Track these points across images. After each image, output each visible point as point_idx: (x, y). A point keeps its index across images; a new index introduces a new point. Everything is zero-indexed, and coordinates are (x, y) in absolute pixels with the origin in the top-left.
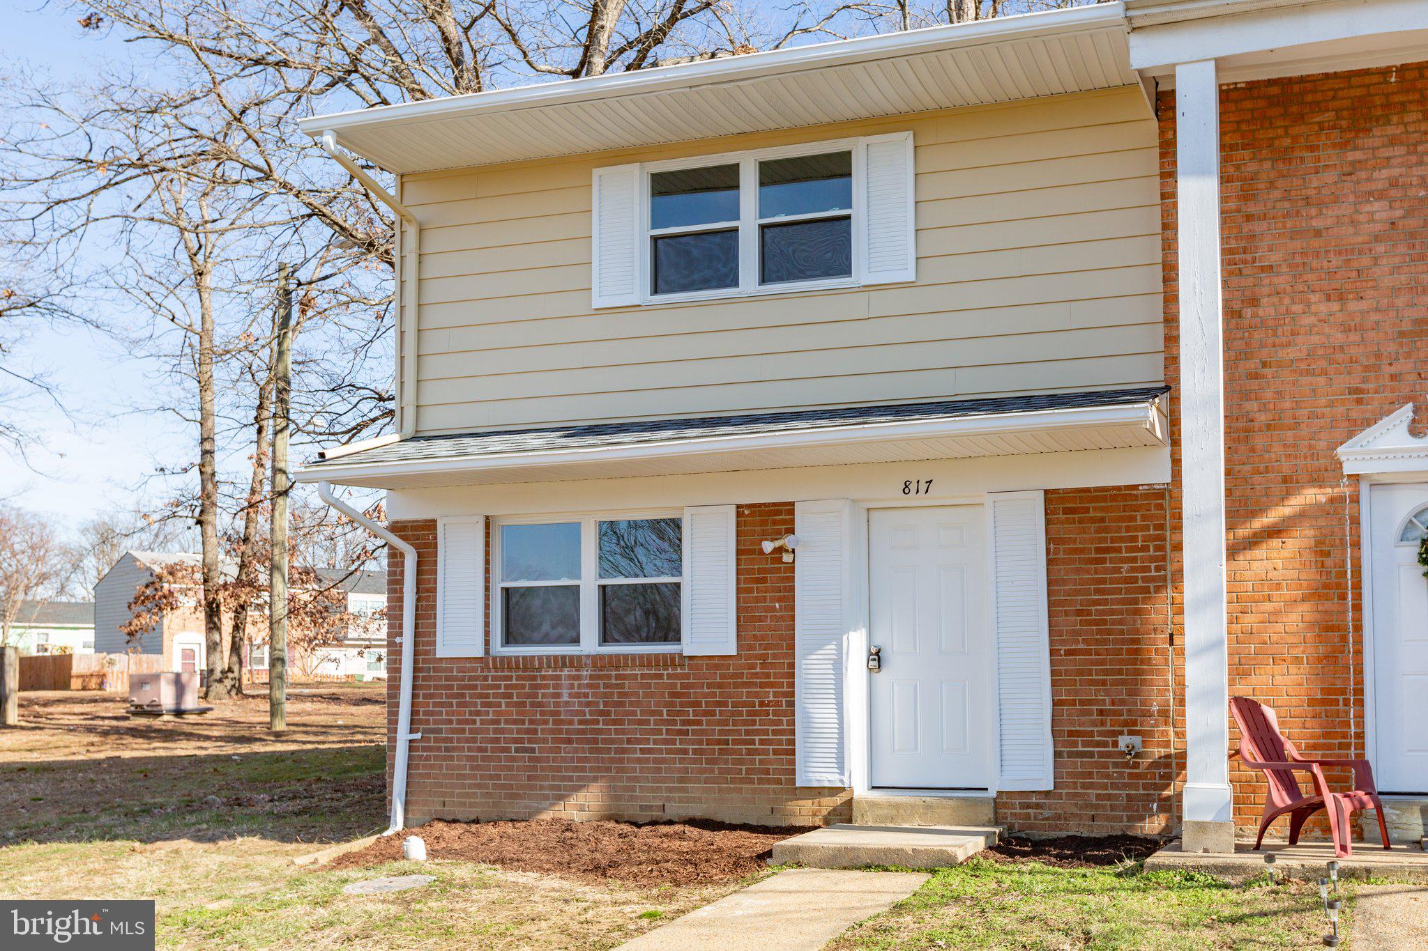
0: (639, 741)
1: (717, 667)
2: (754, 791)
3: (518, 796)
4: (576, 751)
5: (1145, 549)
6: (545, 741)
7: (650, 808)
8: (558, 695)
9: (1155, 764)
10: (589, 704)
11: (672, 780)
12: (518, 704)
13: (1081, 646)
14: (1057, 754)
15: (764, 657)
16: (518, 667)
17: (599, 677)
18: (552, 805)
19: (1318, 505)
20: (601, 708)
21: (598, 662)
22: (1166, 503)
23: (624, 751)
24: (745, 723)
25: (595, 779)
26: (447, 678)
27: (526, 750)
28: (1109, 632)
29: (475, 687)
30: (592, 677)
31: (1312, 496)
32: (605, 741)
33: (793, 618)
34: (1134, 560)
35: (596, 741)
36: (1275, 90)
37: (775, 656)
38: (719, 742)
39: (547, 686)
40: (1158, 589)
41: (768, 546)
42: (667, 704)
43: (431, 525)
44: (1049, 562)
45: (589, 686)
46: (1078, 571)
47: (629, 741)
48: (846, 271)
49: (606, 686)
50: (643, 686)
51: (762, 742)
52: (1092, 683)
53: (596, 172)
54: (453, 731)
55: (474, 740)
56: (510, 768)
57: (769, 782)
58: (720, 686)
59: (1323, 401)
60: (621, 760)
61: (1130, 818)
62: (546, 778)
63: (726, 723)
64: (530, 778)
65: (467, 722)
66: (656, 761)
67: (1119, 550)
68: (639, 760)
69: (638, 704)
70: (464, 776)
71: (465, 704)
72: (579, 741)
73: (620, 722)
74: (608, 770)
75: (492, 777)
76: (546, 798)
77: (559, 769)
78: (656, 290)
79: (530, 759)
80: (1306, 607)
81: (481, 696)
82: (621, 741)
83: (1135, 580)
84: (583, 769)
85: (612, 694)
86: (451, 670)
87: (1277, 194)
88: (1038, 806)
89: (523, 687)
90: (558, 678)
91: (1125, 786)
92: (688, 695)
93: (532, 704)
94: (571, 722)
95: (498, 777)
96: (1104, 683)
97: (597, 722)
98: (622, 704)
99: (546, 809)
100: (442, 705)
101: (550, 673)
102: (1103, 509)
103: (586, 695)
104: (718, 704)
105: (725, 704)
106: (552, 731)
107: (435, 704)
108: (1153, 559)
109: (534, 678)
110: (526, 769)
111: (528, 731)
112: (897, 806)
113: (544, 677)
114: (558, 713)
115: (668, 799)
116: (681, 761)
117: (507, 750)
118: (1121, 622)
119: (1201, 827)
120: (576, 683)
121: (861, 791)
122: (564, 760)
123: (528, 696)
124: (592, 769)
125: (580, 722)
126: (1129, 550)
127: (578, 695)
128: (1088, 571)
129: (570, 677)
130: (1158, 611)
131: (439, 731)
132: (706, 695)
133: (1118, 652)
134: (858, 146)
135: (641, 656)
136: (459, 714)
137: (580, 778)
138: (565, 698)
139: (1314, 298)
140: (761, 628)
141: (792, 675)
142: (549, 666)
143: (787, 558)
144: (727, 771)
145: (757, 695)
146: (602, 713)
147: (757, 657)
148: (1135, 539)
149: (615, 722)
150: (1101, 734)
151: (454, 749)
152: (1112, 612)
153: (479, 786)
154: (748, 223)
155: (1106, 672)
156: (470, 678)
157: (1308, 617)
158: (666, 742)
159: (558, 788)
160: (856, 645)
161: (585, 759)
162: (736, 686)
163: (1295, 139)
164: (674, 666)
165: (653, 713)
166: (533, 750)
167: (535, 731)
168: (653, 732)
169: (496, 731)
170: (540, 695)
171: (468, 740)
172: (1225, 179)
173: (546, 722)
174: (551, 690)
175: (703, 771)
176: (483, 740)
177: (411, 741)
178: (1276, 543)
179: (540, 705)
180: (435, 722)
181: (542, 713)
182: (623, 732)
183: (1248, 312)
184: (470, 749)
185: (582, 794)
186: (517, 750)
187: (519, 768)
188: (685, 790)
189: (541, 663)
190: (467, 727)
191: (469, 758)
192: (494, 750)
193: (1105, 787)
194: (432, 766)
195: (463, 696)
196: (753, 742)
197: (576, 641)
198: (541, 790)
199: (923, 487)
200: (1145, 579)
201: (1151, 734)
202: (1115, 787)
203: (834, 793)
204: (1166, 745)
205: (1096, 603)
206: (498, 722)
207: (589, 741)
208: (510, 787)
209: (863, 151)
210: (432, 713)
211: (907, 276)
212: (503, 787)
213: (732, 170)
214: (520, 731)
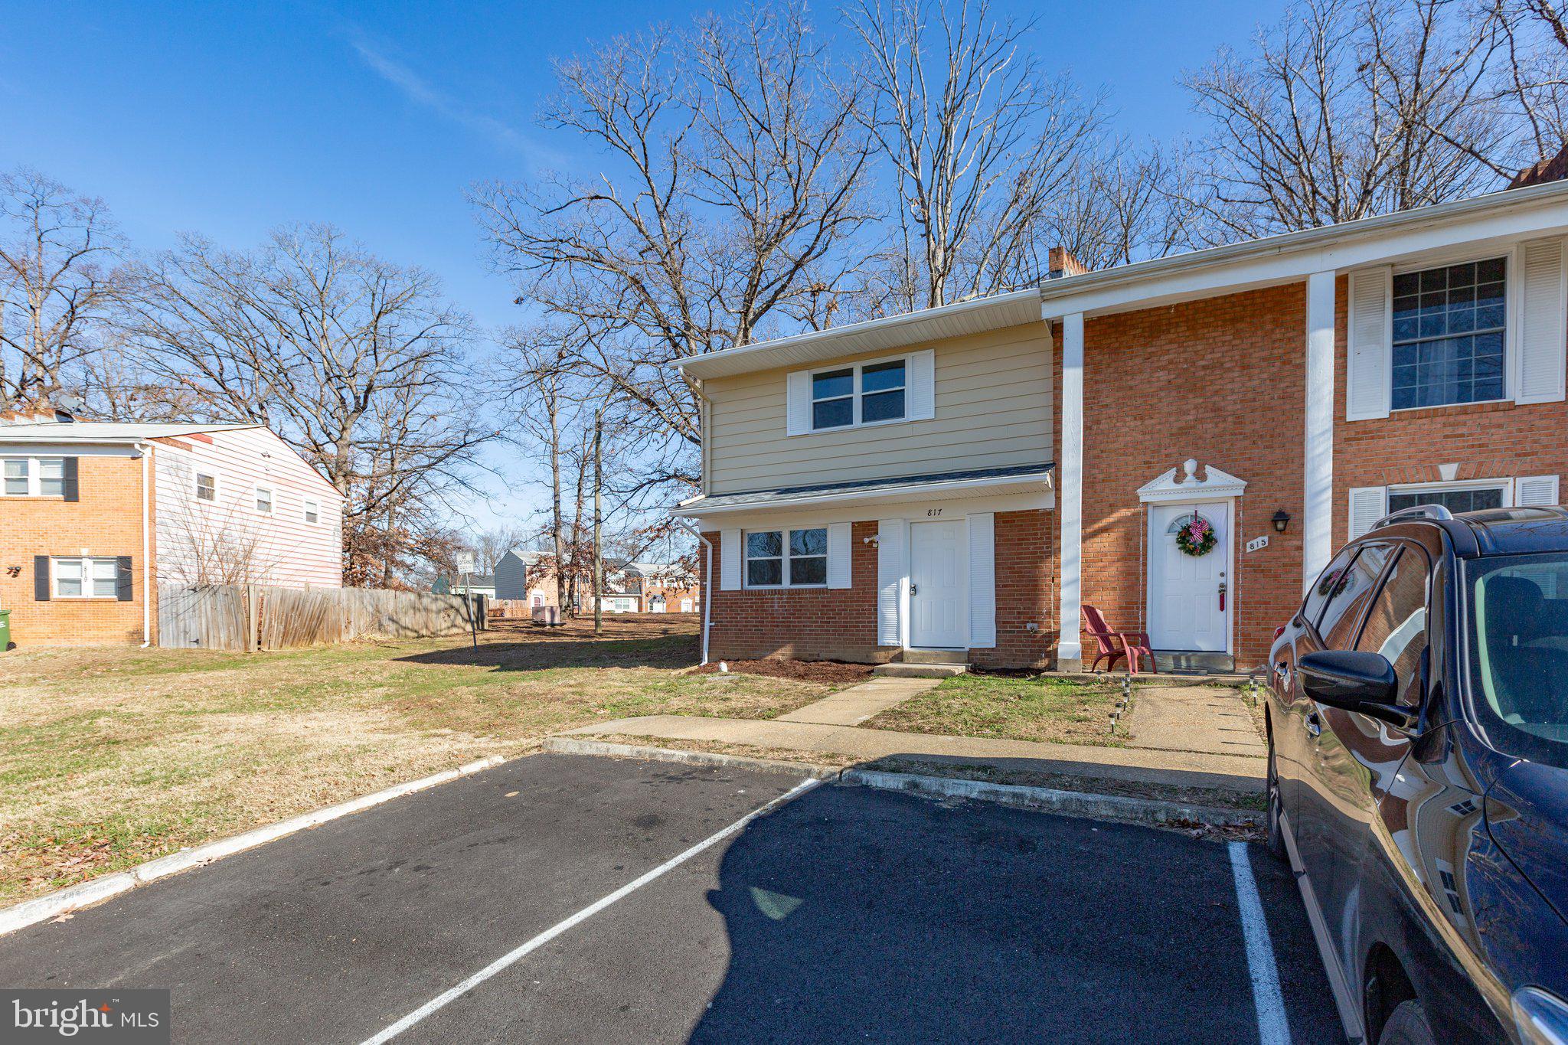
0: (808, 626)
1: (843, 593)
2: (859, 648)
3: (757, 651)
4: (780, 630)
5: (1041, 538)
6: (767, 626)
7: (812, 655)
8: (773, 606)
9: (1044, 636)
10: (786, 610)
11: (822, 643)
12: (755, 611)
13: (1010, 583)
14: (997, 632)
15: (864, 589)
16: (754, 595)
17: (791, 599)
18: (769, 654)
19: (1127, 517)
20: (792, 611)
21: (790, 591)
22: (1052, 517)
23: (802, 630)
24: (856, 619)
25: (789, 642)
26: (725, 599)
27: (759, 630)
28: (1023, 576)
29: (737, 603)
30: (787, 599)
31: (1124, 512)
32: (793, 626)
33: (877, 571)
34: (1036, 544)
35: (789, 626)
36: (1112, 320)
37: (869, 588)
38: (844, 626)
39: (768, 603)
40: (1047, 557)
41: (867, 540)
42: (821, 610)
43: (718, 534)
44: (996, 545)
45: (786, 603)
46: (1008, 549)
47: (804, 626)
48: (903, 416)
49: (794, 603)
50: (810, 603)
51: (863, 626)
52: (1015, 599)
53: (789, 375)
54: (728, 622)
55: (737, 626)
56: (753, 638)
57: (865, 643)
58: (844, 602)
59: (1131, 468)
60: (800, 634)
61: (1032, 661)
62: (768, 642)
63: (847, 619)
64: (761, 642)
65: (734, 618)
66: (816, 635)
67: (1029, 539)
68: (808, 634)
69: (808, 610)
70: (733, 641)
71: (733, 610)
72: (782, 626)
73: (800, 618)
74: (794, 638)
76: (765, 652)
77: (773, 638)
78: (815, 427)
79: (761, 634)
80: (1119, 564)
81: (740, 606)
82: (800, 626)
83: (1036, 553)
84: (783, 638)
85: (797, 605)
86: (726, 596)
87: (1111, 370)
88: (989, 654)
89: (758, 603)
90: (773, 600)
91: (1029, 646)
92: (830, 607)
93: (762, 610)
94: (779, 618)
95: (747, 641)
96: (1020, 599)
97: (790, 618)
98: (801, 610)
100: (723, 610)
101: (769, 598)
102: (1020, 520)
103: (785, 606)
104: (844, 610)
105: (847, 610)
106: (770, 621)
107: (720, 610)
108: (1045, 543)
109: (762, 600)
110: (760, 638)
111: (760, 621)
112: (923, 654)
113: (766, 600)
114: (773, 614)
115: (819, 652)
116: (827, 635)
117: (751, 630)
118: (1029, 572)
119: (1067, 661)
120: (781, 601)
121: (906, 648)
122: (776, 634)
123: (760, 606)
124: (787, 638)
125: (783, 618)
126: (1033, 539)
127: (782, 606)
128: (1013, 549)
129: (778, 599)
130: (1047, 566)
131: (722, 622)
132: (838, 607)
133: (1027, 585)
134: (908, 358)
136: (731, 614)
137: (782, 641)
138: (776, 607)
139: (1127, 419)
140: (863, 576)
141: (876, 597)
142: (768, 595)
143: (875, 545)
144: (847, 639)
145: (861, 606)
146: (792, 614)
147: (861, 589)
148: (1036, 534)
149: (798, 618)
150: (1018, 622)
151: (728, 629)
152: (1025, 567)
153: (739, 645)
154: (857, 394)
155: (1021, 595)
156: (735, 600)
157: (1120, 569)
158: (820, 626)
159: (773, 646)
160: (905, 583)
161: (784, 634)
162: (851, 602)
163: (1121, 343)
164: (824, 593)
165: (815, 613)
166: (762, 630)
167: (763, 621)
168: (814, 622)
169: (746, 622)
170: (765, 606)
171: (734, 626)
172: (1086, 364)
173: (768, 618)
174: (770, 604)
175: (836, 639)
176: (741, 626)
177: (711, 626)
178: (1105, 535)
179: (765, 610)
180: (721, 618)
181: (766, 614)
182: (801, 622)
183: (1095, 427)
184: (735, 630)
185: (780, 650)
186: (755, 630)
187: (756, 638)
188: (826, 648)
189: (765, 593)
190: (734, 620)
191: (735, 634)
192: (746, 630)
193: (1020, 646)
194: (718, 637)
195: (732, 606)
196: (858, 626)
197: (780, 582)
198: (764, 649)
199: (937, 512)
200: (1041, 553)
201: (1042, 622)
202: (1024, 646)
203: (895, 648)
204: (1050, 627)
205: (1017, 563)
206: (747, 618)
207: (786, 626)
208: (753, 646)
209: (910, 360)
210: (719, 614)
211: (931, 416)
212: (749, 645)
213: (849, 371)
214: (756, 622)
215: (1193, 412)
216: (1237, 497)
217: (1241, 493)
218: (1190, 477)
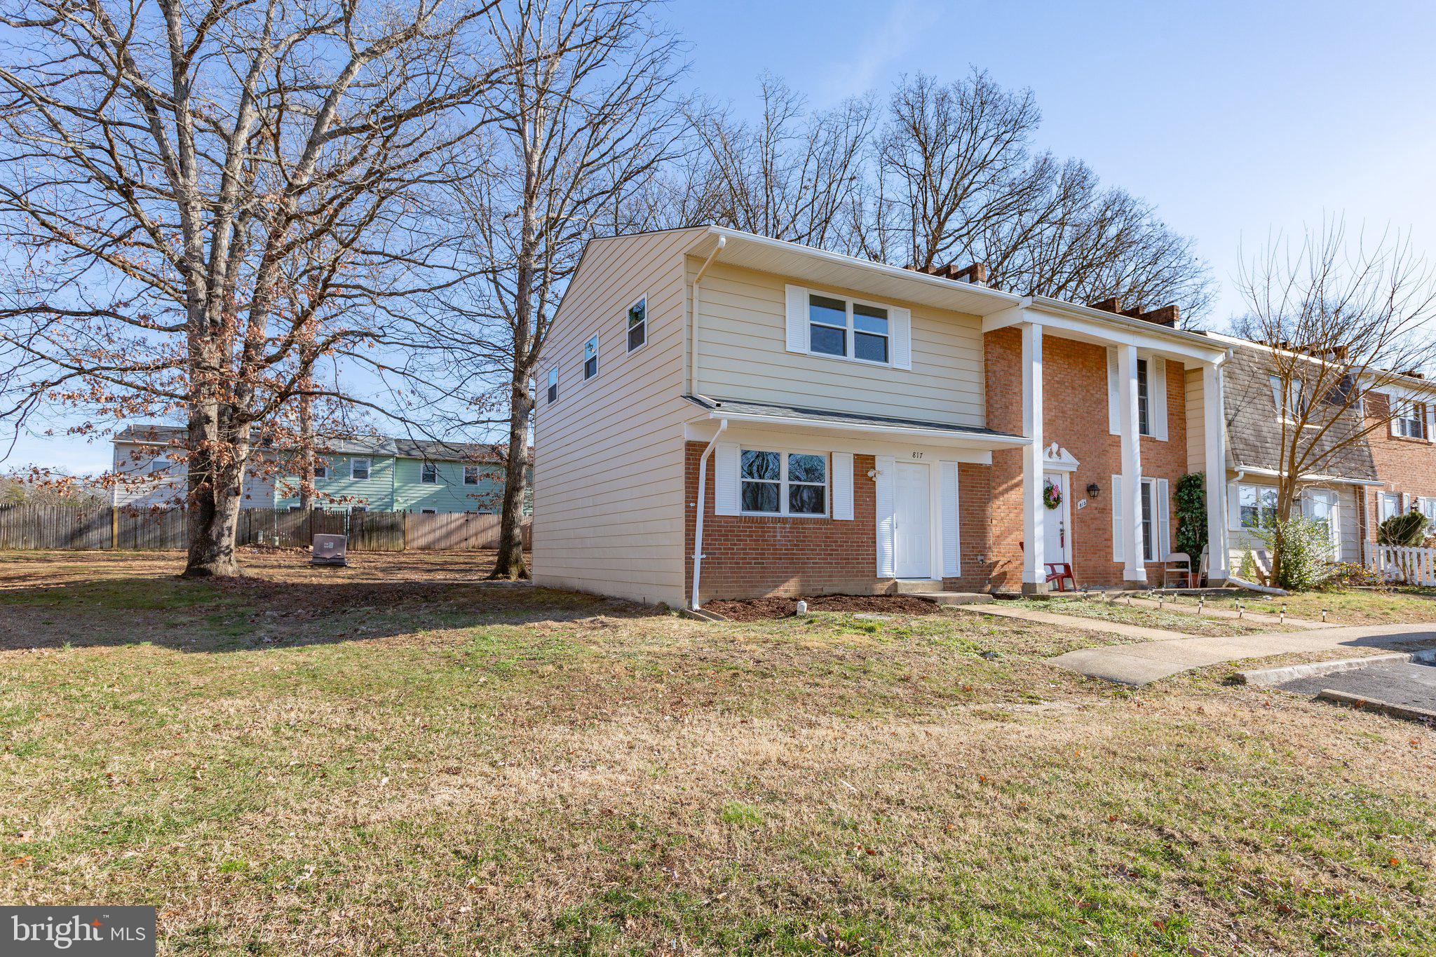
0: (812, 559)
1: (845, 525)
2: (859, 580)
3: (756, 586)
4: (784, 563)
6: (769, 558)
7: (817, 589)
8: (775, 536)
9: (988, 566)
10: (789, 541)
11: (825, 576)
12: (755, 540)
13: (967, 522)
14: (961, 563)
15: (863, 522)
16: (757, 522)
17: (794, 528)
18: (772, 590)
20: (795, 543)
21: (795, 520)
22: (990, 471)
23: (806, 563)
24: (856, 550)
25: (792, 577)
26: (718, 526)
27: (759, 563)
28: (974, 517)
29: (734, 531)
30: (790, 528)
32: (796, 559)
33: (875, 505)
34: (981, 491)
35: (792, 559)
37: (867, 521)
38: (845, 559)
39: (770, 532)
40: (988, 503)
41: (869, 474)
42: (824, 542)
44: (960, 490)
45: (790, 532)
46: (965, 494)
47: (808, 558)
48: (885, 360)
49: (797, 532)
50: (813, 533)
51: (862, 559)
52: (970, 536)
53: (787, 286)
54: (722, 554)
55: (733, 558)
56: (752, 573)
57: (865, 576)
58: (845, 534)
60: (804, 568)
61: (981, 586)
62: (769, 577)
63: (848, 550)
64: (761, 577)
65: (730, 549)
66: (819, 567)
67: (976, 488)
68: (812, 567)
69: (811, 541)
70: (728, 577)
71: (728, 540)
72: (784, 559)
73: (804, 550)
74: (798, 572)
75: (742, 577)
76: (769, 587)
77: (776, 572)
79: (762, 568)
81: (737, 536)
82: (804, 559)
83: (982, 499)
84: (787, 572)
85: (800, 536)
86: (721, 522)
87: (1015, 368)
88: (954, 582)
89: (758, 531)
90: (775, 528)
91: (980, 574)
92: (832, 537)
93: (763, 541)
94: (781, 550)
95: (745, 577)
96: (973, 536)
97: (793, 549)
98: (804, 541)
99: (769, 592)
100: (716, 540)
101: (771, 525)
102: (973, 471)
103: (788, 537)
104: (845, 542)
105: (847, 542)
106: (772, 554)
107: (712, 540)
108: (986, 492)
109: (763, 527)
110: (760, 572)
111: (760, 554)
112: (913, 584)
113: (768, 527)
114: (775, 545)
115: (825, 585)
116: (830, 567)
117: (750, 563)
118: (978, 514)
119: (1040, 585)
120: (783, 530)
122: (778, 568)
123: (761, 536)
124: (791, 572)
125: (786, 550)
126: (980, 487)
127: (784, 537)
128: (968, 494)
129: (781, 528)
130: (988, 511)
131: (715, 554)
132: (840, 538)
133: (977, 525)
135: (815, 519)
136: (725, 545)
137: (785, 577)
138: (779, 538)
140: (862, 509)
141: (875, 530)
142: (772, 522)
143: (874, 480)
144: (849, 572)
145: (860, 538)
146: (796, 545)
147: (860, 521)
148: (981, 484)
149: (801, 550)
150: (973, 555)
151: (722, 563)
152: (976, 510)
153: (736, 582)
154: (850, 329)
155: (974, 532)
156: (731, 526)
158: (823, 559)
159: (775, 582)
161: (787, 568)
162: (852, 533)
164: (828, 524)
165: (818, 545)
166: (763, 563)
167: (764, 554)
168: (818, 554)
169: (744, 554)
170: (766, 536)
171: (729, 558)
173: (769, 549)
174: (772, 534)
175: (838, 572)
176: (737, 558)
177: (701, 559)
178: (1018, 489)
179: (766, 541)
180: (712, 549)
181: (767, 545)
182: (805, 554)
184: (731, 563)
185: (786, 584)
186: (755, 563)
187: (756, 573)
188: (831, 580)
189: (768, 520)
190: (730, 551)
191: (730, 568)
192: (743, 563)
193: (973, 575)
194: (710, 573)
195: (727, 535)
196: (858, 559)
197: (777, 509)
198: (767, 583)
199: (919, 455)
201: (987, 555)
202: (976, 574)
203: (889, 579)
204: (990, 559)
205: (971, 506)
206: (745, 549)
207: (789, 559)
208: (752, 582)
209: (893, 311)
210: (710, 544)
211: (909, 368)
212: (748, 582)
213: (844, 303)
214: (756, 554)
215: (1054, 411)
216: (1071, 473)
217: (1075, 469)
218: (1054, 455)
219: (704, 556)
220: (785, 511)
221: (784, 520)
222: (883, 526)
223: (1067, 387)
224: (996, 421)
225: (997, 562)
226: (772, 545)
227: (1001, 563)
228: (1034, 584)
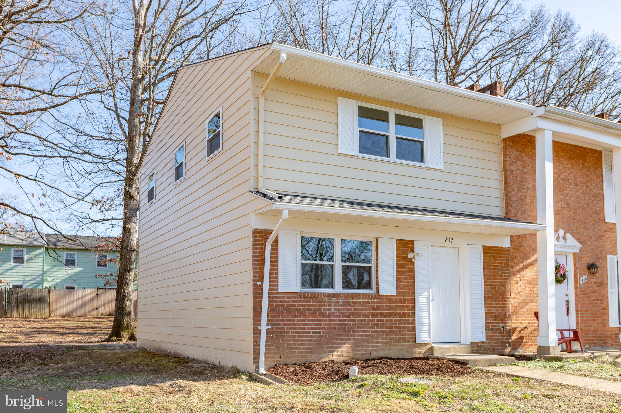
0: (361, 328)
1: (389, 299)
2: (401, 345)
3: (314, 352)
4: (337, 332)
5: (504, 267)
6: (325, 328)
7: (365, 354)
8: (330, 309)
9: (508, 332)
10: (342, 313)
11: (373, 343)
12: (313, 313)
13: (490, 296)
14: (486, 330)
15: (404, 296)
16: (314, 297)
17: (346, 302)
18: (328, 355)
20: (347, 315)
22: (509, 253)
23: (356, 332)
24: (398, 320)
25: (345, 343)
26: (281, 301)
27: (317, 332)
28: (497, 291)
29: (295, 305)
30: (343, 302)
32: (348, 328)
33: (414, 282)
34: (502, 270)
35: (345, 328)
36: (529, 138)
37: (408, 296)
38: (390, 328)
39: (325, 306)
40: (507, 279)
41: (410, 256)
42: (371, 313)
45: (342, 305)
47: (358, 328)
48: (423, 162)
49: (349, 306)
50: (363, 306)
51: (404, 327)
52: (493, 307)
53: (340, 98)
54: (285, 325)
55: (294, 329)
56: (310, 340)
57: (406, 342)
58: (390, 306)
60: (355, 336)
61: (502, 349)
62: (325, 344)
63: (392, 320)
64: (318, 344)
65: (291, 321)
66: (368, 335)
67: (498, 266)
68: (361, 335)
69: (361, 313)
70: (290, 345)
71: (290, 313)
72: (338, 328)
73: (354, 320)
74: (350, 340)
75: (302, 345)
76: (325, 352)
77: (331, 340)
79: (319, 336)
81: (297, 309)
82: (355, 328)
83: (503, 276)
84: (340, 340)
85: (351, 309)
86: (284, 298)
87: (530, 168)
88: (481, 346)
89: (316, 305)
90: (330, 302)
91: (501, 339)
92: (379, 310)
93: (320, 313)
94: (335, 320)
95: (305, 344)
96: (496, 307)
97: (345, 320)
98: (355, 313)
99: (325, 357)
100: (280, 313)
101: (327, 300)
102: (495, 253)
103: (341, 309)
104: (389, 313)
105: (391, 313)
106: (328, 324)
107: (276, 313)
108: (506, 270)
109: (320, 302)
110: (317, 340)
111: (317, 324)
112: (446, 348)
113: (324, 302)
114: (330, 317)
115: (372, 350)
116: (377, 335)
117: (309, 332)
118: (499, 289)
120: (337, 304)
121: (432, 344)
122: (333, 336)
123: (318, 309)
124: (344, 340)
125: (339, 320)
126: (500, 267)
127: (338, 309)
128: (491, 272)
129: (335, 302)
130: (508, 286)
131: (278, 325)
132: (385, 310)
133: (499, 298)
134: (425, 118)
135: (363, 294)
136: (287, 317)
137: (339, 343)
138: (333, 311)
140: (403, 285)
141: (414, 303)
142: (327, 297)
143: (413, 261)
144: (393, 339)
145: (401, 310)
146: (347, 317)
147: (402, 296)
148: (502, 263)
149: (352, 320)
150: (495, 323)
151: (285, 333)
152: (498, 285)
153: (297, 349)
154: (392, 135)
155: (496, 304)
156: (292, 302)
158: (371, 328)
159: (330, 348)
161: (341, 336)
162: (395, 306)
164: (375, 298)
165: (367, 317)
166: (320, 332)
167: (321, 324)
168: (366, 324)
169: (304, 325)
170: (323, 309)
171: (291, 329)
173: (325, 321)
174: (327, 307)
175: (384, 339)
176: (298, 329)
177: (267, 330)
178: (531, 267)
179: (323, 313)
180: (276, 321)
181: (324, 317)
182: (356, 324)
183: (525, 200)
184: (292, 333)
185: (339, 350)
186: (313, 333)
187: (314, 340)
188: (378, 346)
189: (324, 296)
190: (291, 323)
191: (292, 337)
192: (303, 333)
193: (496, 340)
194: (274, 341)
195: (289, 309)
196: (400, 327)
197: (332, 287)
198: (323, 349)
199: (451, 240)
200: (505, 276)
201: (507, 323)
202: (499, 339)
203: (426, 344)
204: (510, 326)
205: (494, 282)
206: (305, 321)
207: (342, 328)
208: (310, 348)
209: (428, 121)
210: (275, 317)
211: (442, 167)
212: (307, 348)
213: (386, 114)
214: (314, 325)
215: (560, 203)
216: (575, 254)
217: (578, 251)
218: (561, 239)
219: (269, 327)
220: (338, 288)
221: (338, 296)
222: (421, 299)
223: (570, 184)
224: (513, 212)
225: (516, 328)
226: (328, 317)
227: (518, 329)
228: (548, 347)
